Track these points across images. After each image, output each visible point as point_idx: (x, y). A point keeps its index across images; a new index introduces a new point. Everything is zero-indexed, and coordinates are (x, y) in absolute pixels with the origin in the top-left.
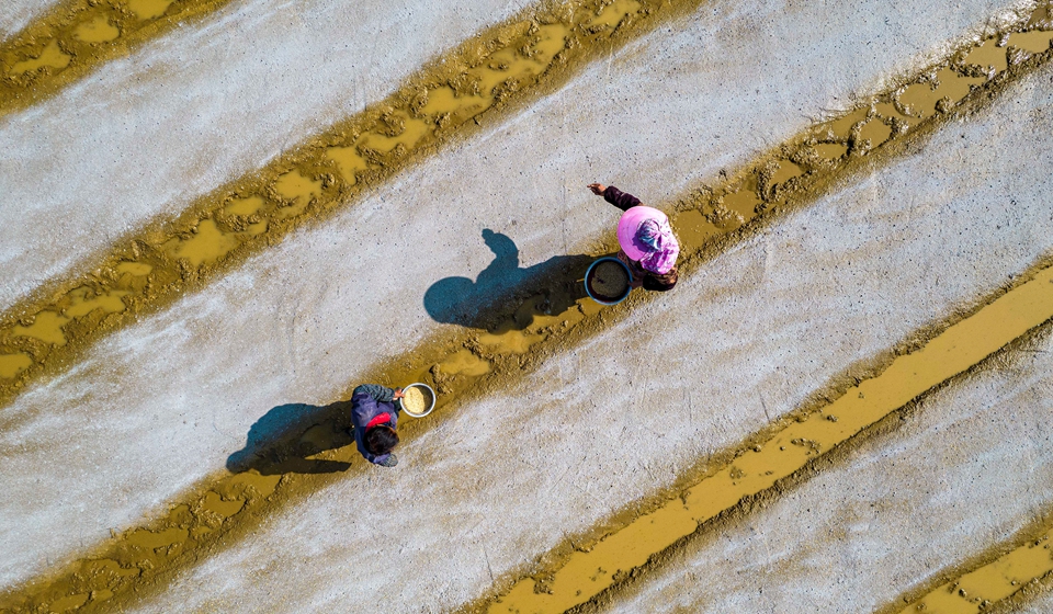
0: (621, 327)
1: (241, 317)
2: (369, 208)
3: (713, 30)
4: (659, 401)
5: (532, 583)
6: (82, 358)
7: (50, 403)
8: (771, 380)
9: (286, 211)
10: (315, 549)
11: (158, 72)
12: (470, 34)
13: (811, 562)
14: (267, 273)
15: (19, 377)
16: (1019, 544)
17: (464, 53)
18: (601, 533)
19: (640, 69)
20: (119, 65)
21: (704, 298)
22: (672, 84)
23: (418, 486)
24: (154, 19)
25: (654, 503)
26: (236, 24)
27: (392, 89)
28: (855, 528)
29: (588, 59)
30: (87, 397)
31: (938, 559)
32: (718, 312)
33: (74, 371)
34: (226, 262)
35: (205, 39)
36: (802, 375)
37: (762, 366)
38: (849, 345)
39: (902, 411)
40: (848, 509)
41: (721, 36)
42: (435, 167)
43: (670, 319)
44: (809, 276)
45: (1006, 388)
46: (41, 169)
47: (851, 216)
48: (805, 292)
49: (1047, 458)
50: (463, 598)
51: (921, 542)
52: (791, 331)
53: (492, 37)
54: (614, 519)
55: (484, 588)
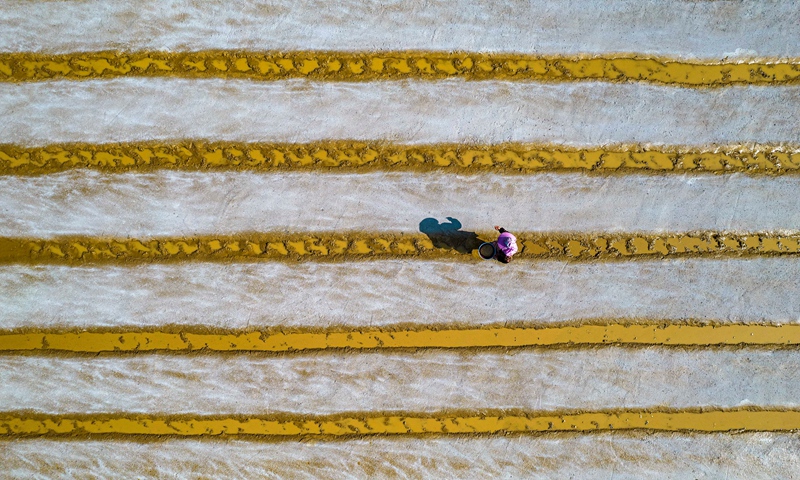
0: (339, 265)
1: (214, 189)
2: (277, 177)
3: (427, 183)
4: (338, 297)
5: (260, 334)
6: (152, 172)
7: (134, 181)
8: (378, 312)
9: (249, 162)
10: (194, 281)
11: (232, 91)
12: (344, 138)
13: (358, 381)
14: (231, 180)
15: (128, 167)
16: (433, 417)
17: (338, 143)
18: (293, 331)
19: (394, 183)
20: (221, 81)
21: (372, 271)
22: (402, 194)
23: (240, 279)
24: (241, 72)
25: (317, 331)
26: (267, 90)
27: (307, 142)
28: (379, 379)
30: (146, 186)
31: (402, 406)
32: (374, 279)
33: (147, 175)
34: (219, 167)
35: (254, 89)
36: (390, 316)
37: (378, 305)
38: (411, 315)
39: (418, 349)
40: (381, 371)
41: (428, 187)
42: (307, 176)
43: (356, 272)
44: (411, 284)
45: (458, 361)
46: (175, 101)
47: (438, 272)
48: (407, 289)
49: (458, 393)
50: (234, 326)
51: (400, 397)
52: (395, 299)
53: (351, 143)
54: (300, 328)
55: (242, 327)
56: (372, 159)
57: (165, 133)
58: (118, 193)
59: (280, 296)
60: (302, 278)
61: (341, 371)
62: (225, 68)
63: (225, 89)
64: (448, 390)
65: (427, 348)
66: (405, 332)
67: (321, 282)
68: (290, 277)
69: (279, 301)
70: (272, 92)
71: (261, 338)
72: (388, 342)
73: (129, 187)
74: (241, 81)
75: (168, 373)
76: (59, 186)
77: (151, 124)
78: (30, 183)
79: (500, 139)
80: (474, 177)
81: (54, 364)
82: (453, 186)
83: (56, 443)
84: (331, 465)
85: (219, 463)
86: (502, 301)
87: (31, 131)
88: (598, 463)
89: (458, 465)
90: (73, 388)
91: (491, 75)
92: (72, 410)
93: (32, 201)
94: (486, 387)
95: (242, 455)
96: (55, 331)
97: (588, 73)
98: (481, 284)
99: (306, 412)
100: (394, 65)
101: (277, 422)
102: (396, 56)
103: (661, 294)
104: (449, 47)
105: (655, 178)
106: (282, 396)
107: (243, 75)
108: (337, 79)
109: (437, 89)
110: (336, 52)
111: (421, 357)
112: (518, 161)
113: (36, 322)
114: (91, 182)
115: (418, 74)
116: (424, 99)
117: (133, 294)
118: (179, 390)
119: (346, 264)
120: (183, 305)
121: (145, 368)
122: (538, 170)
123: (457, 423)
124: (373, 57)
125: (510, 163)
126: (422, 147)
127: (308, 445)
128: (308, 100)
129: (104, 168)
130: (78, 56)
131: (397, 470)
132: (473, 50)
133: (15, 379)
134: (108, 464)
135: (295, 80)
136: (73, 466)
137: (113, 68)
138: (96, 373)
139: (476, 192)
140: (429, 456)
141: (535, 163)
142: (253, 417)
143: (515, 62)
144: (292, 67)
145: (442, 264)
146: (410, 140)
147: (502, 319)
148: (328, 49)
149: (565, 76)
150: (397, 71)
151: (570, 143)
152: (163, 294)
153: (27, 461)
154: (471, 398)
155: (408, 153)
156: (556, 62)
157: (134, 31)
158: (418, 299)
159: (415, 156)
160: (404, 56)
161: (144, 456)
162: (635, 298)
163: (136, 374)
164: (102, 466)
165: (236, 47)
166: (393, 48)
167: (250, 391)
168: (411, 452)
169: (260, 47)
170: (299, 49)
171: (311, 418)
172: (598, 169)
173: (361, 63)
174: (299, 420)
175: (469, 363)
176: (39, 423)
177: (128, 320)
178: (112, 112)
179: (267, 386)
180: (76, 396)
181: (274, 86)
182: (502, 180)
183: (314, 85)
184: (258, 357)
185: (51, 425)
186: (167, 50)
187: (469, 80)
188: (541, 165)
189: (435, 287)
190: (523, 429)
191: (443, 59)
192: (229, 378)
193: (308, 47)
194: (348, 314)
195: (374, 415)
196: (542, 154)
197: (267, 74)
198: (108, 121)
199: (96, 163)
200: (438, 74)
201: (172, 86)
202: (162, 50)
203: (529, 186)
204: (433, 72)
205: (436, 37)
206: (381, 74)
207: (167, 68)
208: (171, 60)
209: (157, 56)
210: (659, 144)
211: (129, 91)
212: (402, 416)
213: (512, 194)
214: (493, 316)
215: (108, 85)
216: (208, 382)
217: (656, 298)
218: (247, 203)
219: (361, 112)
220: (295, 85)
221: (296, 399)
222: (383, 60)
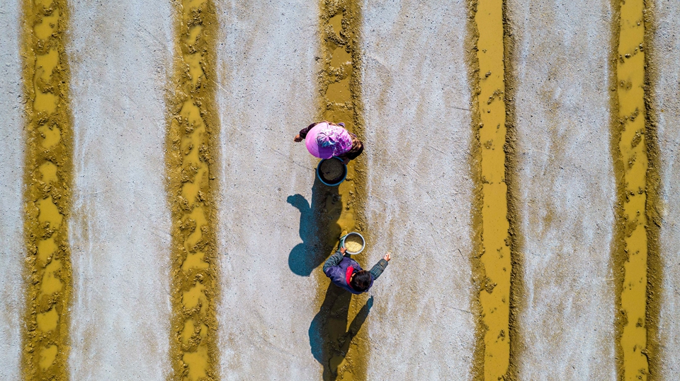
0: (370, 163)
1: (247, 367)
2: (227, 265)
3: (235, 20)
4: (423, 165)
5: (484, 291)
8: (447, 97)
9: (203, 310)
11: (88, 336)
12: (162, 156)
13: (561, 131)
14: (231, 340)
16: (618, 9)
17: (171, 164)
18: (478, 238)
19: (234, 73)
20: (73, 355)
21: (380, 108)
22: (252, 59)
23: (394, 324)
24: (59, 322)
25: (479, 198)
26: (86, 280)
27: (168, 215)
28: (557, 96)
29: (212, 98)
31: (601, 59)
32: (393, 105)
34: (212, 358)
35: (85, 302)
37: (436, 97)
38: (452, 42)
39: (506, 33)
40: (544, 94)
41: (241, 18)
42: (225, 215)
43: (382, 134)
44: (401, 43)
48: (409, 50)
50: (470, 334)
51: (586, 63)
52: (426, 70)
53: (171, 144)
54: (475, 227)
55: (472, 320)
56: (196, 109)
59: (423, 259)
60: (392, 224)
61: (545, 158)
62: (54, 349)
63: (86, 349)
66: (480, 55)
67: (398, 192)
69: (431, 261)
70: (91, 273)
71: (490, 291)
74: (73, 323)
99: (611, 217)
100: (47, 77)
101: (626, 265)
102: (31, 73)
106: (584, 255)
107: (63, 320)
108: (70, 167)
109: (83, 4)
110: (25, 170)
111: (521, 28)
115: (59, 36)
119: (369, 150)
124: (34, 110)
126: (179, 28)
127: (665, 213)
128: (102, 214)
135: (70, 236)
142: (619, 302)
146: (165, 48)
148: (20, 182)
150: (55, 72)
155: (186, 52)
158: (426, 32)
159: (191, 41)
160: (31, 59)
165: (17, 332)
166: (17, 78)
167: (577, 308)
169: (17, 292)
170: (21, 230)
171: (620, 208)
173: (44, 129)
174: (624, 228)
179: (569, 279)
181: (81, 270)
183: (78, 205)
184: (521, 294)
192: (556, 341)
193: (18, 215)
195: (615, 107)
197: (62, 281)
206: (61, 96)
212: (616, 59)
216: (562, 378)
219: (120, 129)
220: (79, 233)
221: (590, 233)
222: (39, 93)
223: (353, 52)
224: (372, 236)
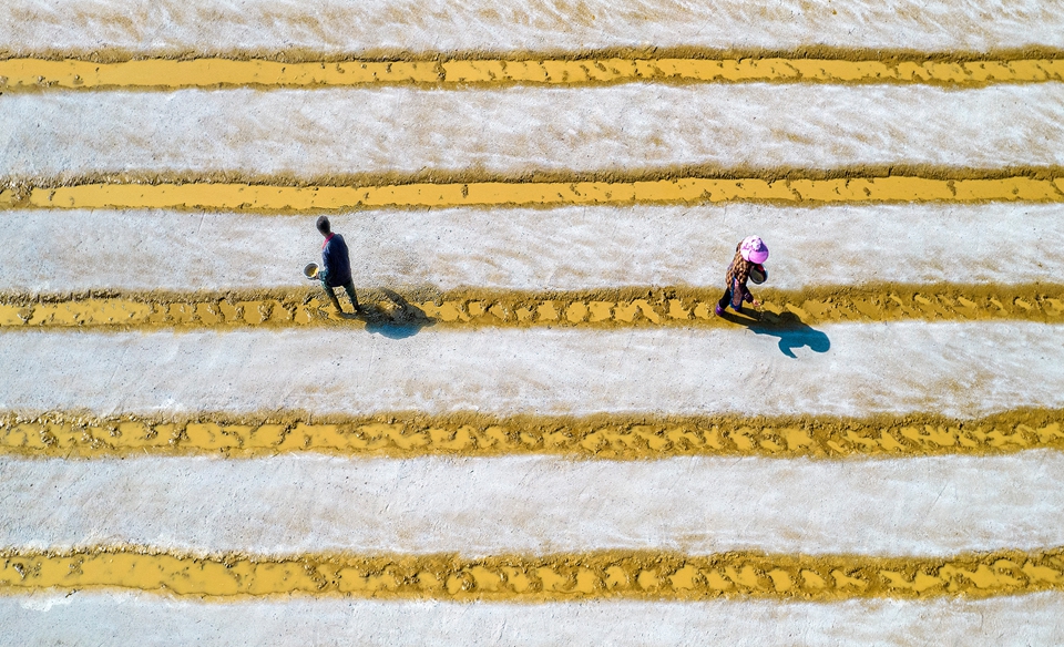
0: (626, 284)
1: (790, 389)
2: (712, 408)
3: (517, 398)
4: (625, 241)
6: (875, 415)
7: (896, 400)
8: (577, 223)
9: (751, 432)
11: (788, 534)
12: (627, 463)
13: (597, 129)
14: (770, 403)
15: (909, 424)
16: (515, 81)
17: (635, 457)
18: (673, 202)
19: (560, 399)
22: (549, 383)
24: (781, 568)
25: (645, 202)
26: (739, 536)
27: (676, 459)
28: (574, 133)
29: (579, 421)
30: (879, 393)
31: (549, 95)
32: (582, 265)
33: (880, 410)
34: (788, 423)
36: (563, 218)
37: (577, 231)
38: (539, 219)
39: (530, 179)
40: (573, 144)
41: (515, 393)
42: (672, 409)
43: (604, 274)
44: (538, 258)
45: (487, 159)
46: (866, 518)
47: (507, 274)
48: (544, 252)
49: (487, 113)
50: (741, 207)
51: (552, 108)
52: (558, 239)
53: (619, 457)
54: (666, 204)
55: (732, 206)
56: (588, 437)
57: (869, 470)
58: (911, 384)
59: (692, 242)
60: (668, 266)
61: (616, 144)
62: (805, 574)
63: (799, 536)
64: (499, 116)
65: (521, 181)
66: (545, 201)
67: (645, 261)
68: (682, 267)
69: (692, 236)
70: (733, 532)
71: (710, 194)
72: (564, 188)
73: (899, 392)
74: (778, 550)
75: (807, 141)
76: (989, 393)
77: (891, 483)
78: (1025, 398)
79: (417, 464)
80: (455, 408)
81: (935, 155)
82: (484, 394)
83: (911, 46)
84: (622, 15)
85: (738, 18)
86: (432, 237)
87: (1047, 470)
88: (343, 14)
89: (490, 15)
90: (907, 119)
91: (421, 566)
92: (903, 90)
93: (1016, 371)
94: (456, 120)
95: (716, 29)
96: (943, 201)
97: (279, 569)
98: (455, 258)
99: (653, 87)
100: (562, 580)
101: (683, 76)
102: (559, 595)
103: (240, 245)
104: (481, 609)
105: (216, 408)
106: (679, 109)
107: (778, 563)
108: (642, 554)
109: (499, 539)
110: (647, 600)
111: (529, 165)
112: (395, 434)
113: (968, 211)
114: (950, 399)
115: (526, 565)
116: (519, 522)
117: (865, 245)
118: (792, 117)
119: (616, 285)
120: (804, 232)
121: (834, 149)
122: (370, 421)
123: (490, 73)
124: (593, 593)
125: (406, 432)
126: (522, 452)
127: (647, 43)
128: (680, 520)
129: (939, 422)
130: (1016, 591)
131: (554, 10)
132: (445, 606)
133: (973, 134)
134: (853, 16)
135: (702, 554)
136: (888, 16)
137: (967, 574)
138: (887, 140)
139: (455, 385)
140: (520, 27)
141: (371, 431)
142: (709, 81)
143: (384, 588)
144: (709, 577)
145: (502, 286)
146: (539, 462)
147: (433, 213)
148: (658, 605)
149: (312, 565)
150: (558, 570)
151: (322, 458)
152: (830, 245)
153: (935, 23)
154: (474, 105)
155: (541, 445)
156: (324, 587)
157: (949, 632)
158: (531, 238)
159: (533, 442)
160: (546, 594)
161: (817, 27)
162: (273, 239)
163: (841, 140)
164: (858, 14)
165: (793, 606)
167: (715, 115)
168: (540, 32)
169: (759, 607)
170: (701, 604)
171: (647, 80)
172: (290, 422)
173: (609, 582)
174: (658, 77)
175: (473, 155)
176: (936, 76)
177: (863, 213)
178: (947, 501)
179: (696, 122)
180: (903, 109)
181: (731, 542)
182: (421, 405)
183: (675, 545)
184: (708, 167)
185: (921, 71)
186: (894, 603)
187: (454, 555)
188: (365, 429)
189: (511, 254)
190: (419, 64)
191: (490, 591)
192: (739, 134)
193: (688, 607)
194: (611, 221)
195: (579, 84)
196: (361, 444)
197: (743, 565)
198: (950, 487)
199: (951, 429)
200: (496, 565)
201: (875, 544)
202: (901, 603)
203: (385, 395)
204: (505, 569)
205: (500, 627)
206: (580, 564)
207: (889, 575)
208: (885, 587)
209: (906, 593)
210: (199, 458)
211: (932, 534)
212: (548, 83)
213: (409, 382)
214: (444, 218)
215: (965, 543)
216: (763, 128)
217: (246, 240)
218: (746, 370)
219: (607, 503)
220: (699, 544)
221: (664, 105)
222: (576, 589)
223: (542, 299)
224: (679, 283)
